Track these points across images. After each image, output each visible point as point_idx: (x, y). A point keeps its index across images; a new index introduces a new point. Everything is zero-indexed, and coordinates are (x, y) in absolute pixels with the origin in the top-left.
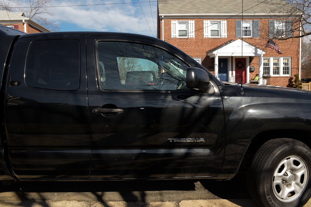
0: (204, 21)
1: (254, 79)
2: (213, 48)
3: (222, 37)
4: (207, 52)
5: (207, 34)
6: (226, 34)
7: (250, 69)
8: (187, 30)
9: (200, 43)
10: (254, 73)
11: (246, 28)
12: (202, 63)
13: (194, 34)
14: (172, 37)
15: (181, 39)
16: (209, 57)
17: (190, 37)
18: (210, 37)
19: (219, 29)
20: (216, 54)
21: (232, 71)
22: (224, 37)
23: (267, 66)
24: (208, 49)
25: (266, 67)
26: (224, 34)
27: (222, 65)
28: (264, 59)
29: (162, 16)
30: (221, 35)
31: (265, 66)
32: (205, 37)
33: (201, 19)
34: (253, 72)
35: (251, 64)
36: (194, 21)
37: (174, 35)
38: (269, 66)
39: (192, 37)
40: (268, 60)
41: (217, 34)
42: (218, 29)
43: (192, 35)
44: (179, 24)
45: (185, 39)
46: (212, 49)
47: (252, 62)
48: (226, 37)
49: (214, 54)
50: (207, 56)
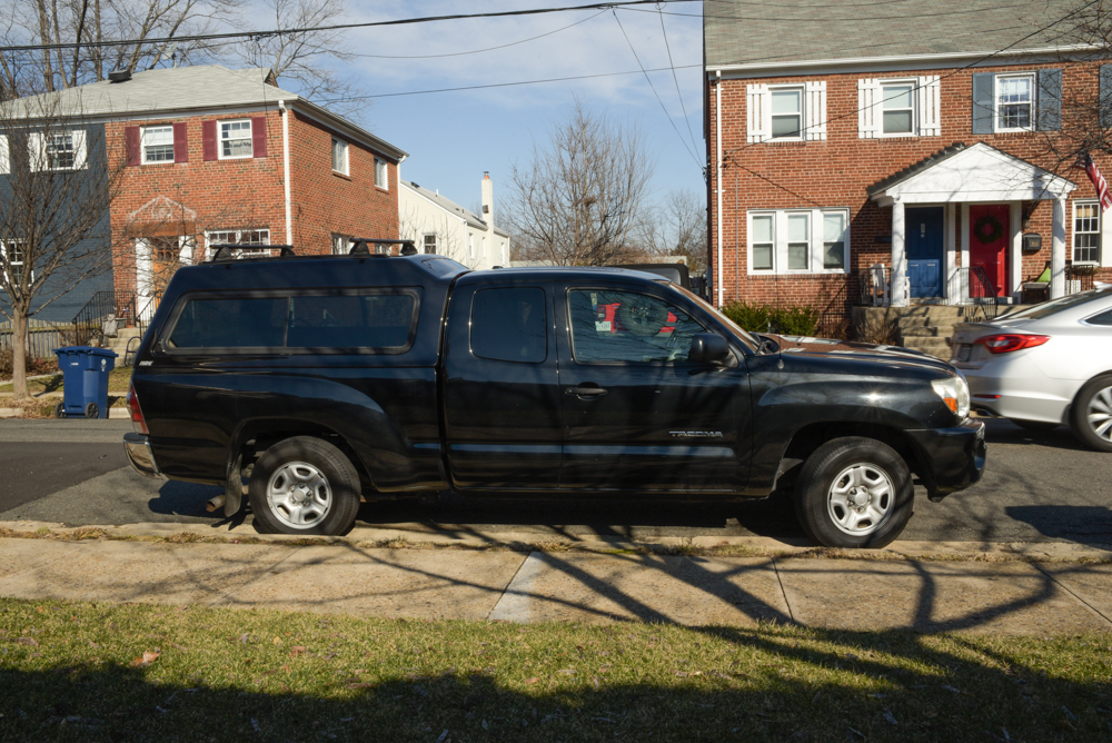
0: (861, 81)
1: (1040, 276)
2: (892, 172)
3: (923, 133)
4: (870, 189)
5: (871, 125)
6: (937, 125)
7: (1025, 242)
8: (800, 113)
9: (843, 159)
10: (1039, 258)
11: (1014, 98)
12: (851, 224)
13: (824, 128)
14: (750, 140)
15: (780, 145)
16: (876, 203)
17: (809, 137)
18: (880, 134)
19: (912, 108)
20: (895, 196)
21: (958, 249)
22: (930, 133)
23: (1090, 232)
24: (872, 179)
25: (1087, 235)
26: (930, 124)
27: (923, 231)
28: (1078, 207)
29: (714, 73)
30: (919, 129)
31: (1083, 232)
32: (861, 136)
33: (850, 76)
34: (1034, 251)
35: (1027, 224)
36: (824, 83)
37: (757, 132)
38: (1098, 232)
39: (816, 137)
40: (1095, 208)
41: (907, 126)
42: (910, 106)
43: (817, 128)
44: (773, 94)
45: (793, 144)
46: (886, 176)
47: (1033, 218)
48: (938, 133)
49: (891, 198)
50: (869, 200)
